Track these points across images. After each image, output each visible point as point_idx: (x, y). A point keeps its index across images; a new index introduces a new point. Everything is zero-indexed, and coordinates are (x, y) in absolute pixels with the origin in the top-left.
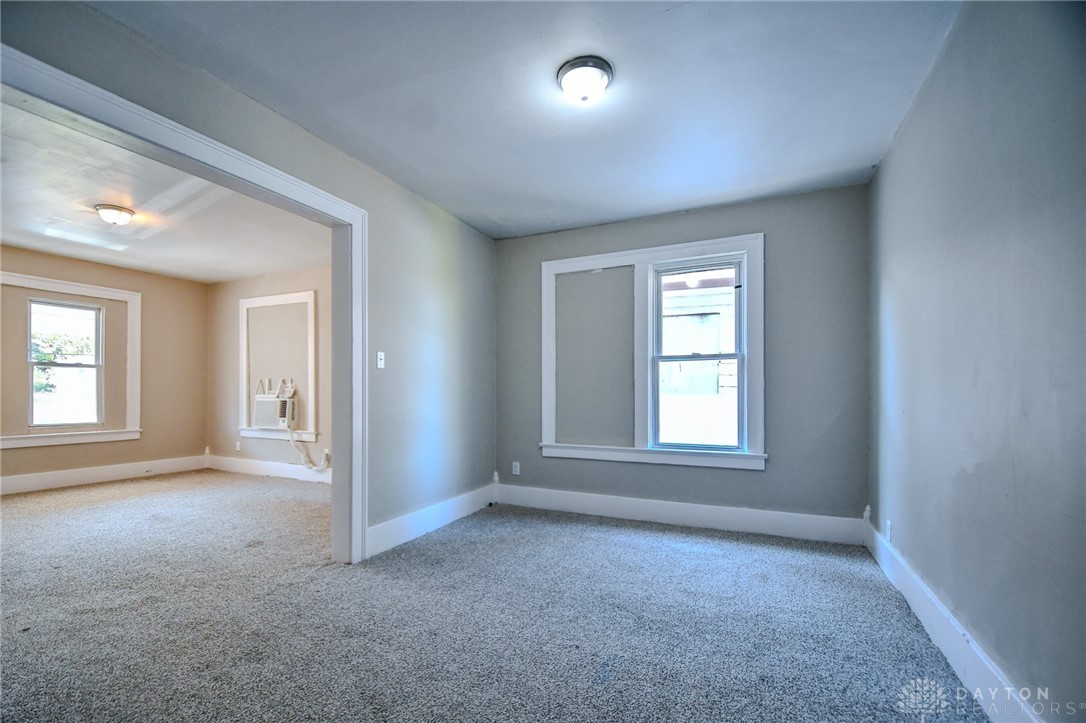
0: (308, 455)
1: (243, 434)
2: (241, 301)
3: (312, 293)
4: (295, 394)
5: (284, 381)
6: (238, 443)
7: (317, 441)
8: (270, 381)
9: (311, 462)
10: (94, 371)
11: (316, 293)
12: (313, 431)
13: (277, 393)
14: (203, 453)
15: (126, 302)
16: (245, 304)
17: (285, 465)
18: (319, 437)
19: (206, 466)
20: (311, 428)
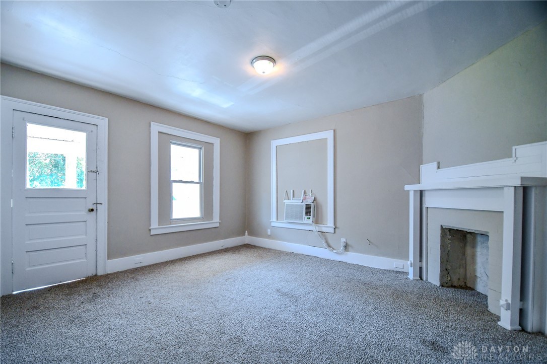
0: (327, 242)
1: (273, 224)
2: (272, 141)
3: (332, 132)
4: (315, 200)
5: (305, 192)
6: (269, 230)
7: (334, 232)
8: (293, 191)
9: (329, 246)
10: (198, 185)
11: (334, 131)
12: (332, 225)
13: (302, 199)
14: (244, 235)
15: (213, 144)
16: (275, 143)
17: (307, 246)
18: (336, 229)
19: (246, 243)
20: (330, 223)
